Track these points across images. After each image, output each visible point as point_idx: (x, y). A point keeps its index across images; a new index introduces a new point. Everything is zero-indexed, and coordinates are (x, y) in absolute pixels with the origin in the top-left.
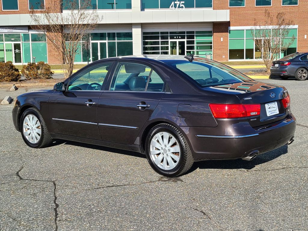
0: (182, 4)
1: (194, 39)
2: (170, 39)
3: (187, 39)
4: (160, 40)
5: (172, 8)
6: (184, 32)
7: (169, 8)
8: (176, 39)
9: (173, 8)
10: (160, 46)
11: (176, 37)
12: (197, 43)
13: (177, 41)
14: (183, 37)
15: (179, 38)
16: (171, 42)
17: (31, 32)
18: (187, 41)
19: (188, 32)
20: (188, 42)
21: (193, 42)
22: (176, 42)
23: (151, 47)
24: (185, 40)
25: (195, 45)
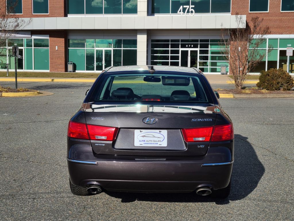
0: (192, 8)
1: (208, 48)
2: (181, 48)
3: (200, 48)
4: (170, 49)
5: (180, 13)
6: (197, 41)
7: (177, 13)
8: (188, 47)
9: (182, 13)
10: (170, 55)
11: (188, 46)
12: (212, 53)
13: (189, 50)
14: (196, 46)
15: (191, 47)
16: (182, 51)
17: (34, 37)
18: (200, 50)
19: (201, 41)
20: (201, 52)
21: (206, 52)
22: (187, 51)
23: (161, 56)
24: (198, 49)
25: (209, 55)
